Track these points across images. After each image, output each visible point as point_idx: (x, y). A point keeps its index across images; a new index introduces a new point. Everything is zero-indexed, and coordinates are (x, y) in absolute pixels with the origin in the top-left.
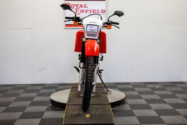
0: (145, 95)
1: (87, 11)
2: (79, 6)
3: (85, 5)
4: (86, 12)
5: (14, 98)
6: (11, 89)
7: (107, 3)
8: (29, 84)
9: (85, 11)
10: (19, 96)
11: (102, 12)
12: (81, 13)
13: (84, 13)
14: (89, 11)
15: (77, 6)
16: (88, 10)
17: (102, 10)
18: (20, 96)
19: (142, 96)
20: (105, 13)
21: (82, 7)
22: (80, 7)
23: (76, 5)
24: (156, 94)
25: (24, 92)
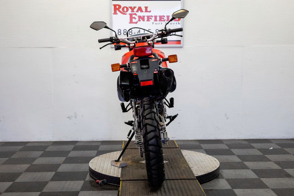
0: (251, 163)
1: (149, 18)
2: (135, 10)
3: (146, 8)
4: (148, 20)
5: (26, 166)
6: (21, 150)
7: (184, 4)
8: (50, 142)
9: (146, 18)
10: (34, 163)
12: (139, 20)
13: (144, 20)
14: (154, 17)
15: (133, 9)
16: (152, 16)
18: (36, 162)
19: (246, 163)
20: (179, 22)
21: (142, 11)
22: (137, 11)
23: (131, 8)
24: (270, 161)
25: (41, 156)
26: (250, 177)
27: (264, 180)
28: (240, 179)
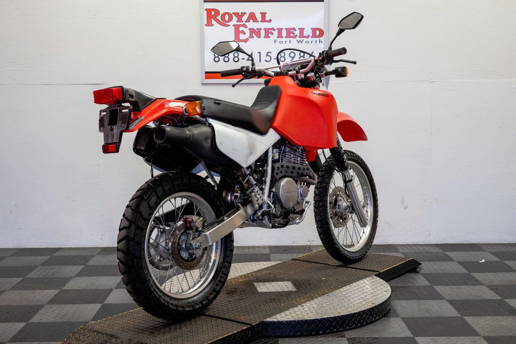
0: (447, 287)
1: (268, 32)
2: (245, 18)
3: (263, 15)
4: (267, 36)
5: (51, 293)
6: (44, 264)
7: (329, 7)
8: (97, 248)
9: (263, 33)
10: (65, 288)
11: (314, 36)
12: (251, 37)
13: (259, 36)
14: (277, 31)
15: (239, 16)
16: (273, 29)
17: (314, 30)
18: (69, 286)
19: (439, 288)
20: (322, 39)
21: (256, 20)
22: (248, 21)
23: (236, 14)
24: (481, 284)
25: (80, 274)
26: (445, 315)
27: (470, 320)
28: (428, 318)
